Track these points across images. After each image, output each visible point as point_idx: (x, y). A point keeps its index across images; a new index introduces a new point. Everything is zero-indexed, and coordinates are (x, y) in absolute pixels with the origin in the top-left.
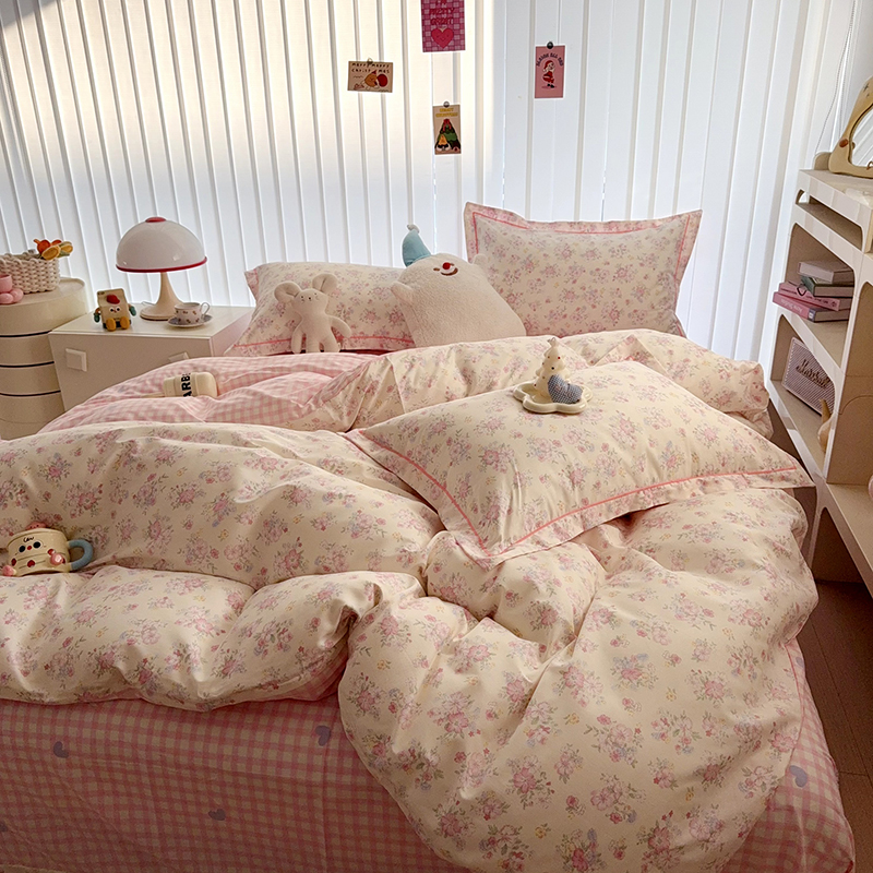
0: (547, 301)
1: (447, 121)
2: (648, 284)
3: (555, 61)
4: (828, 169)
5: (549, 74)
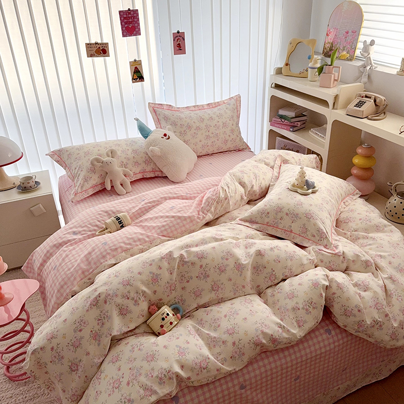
0: (200, 141)
1: (136, 68)
3: (181, 38)
4: (282, 73)
5: (179, 44)
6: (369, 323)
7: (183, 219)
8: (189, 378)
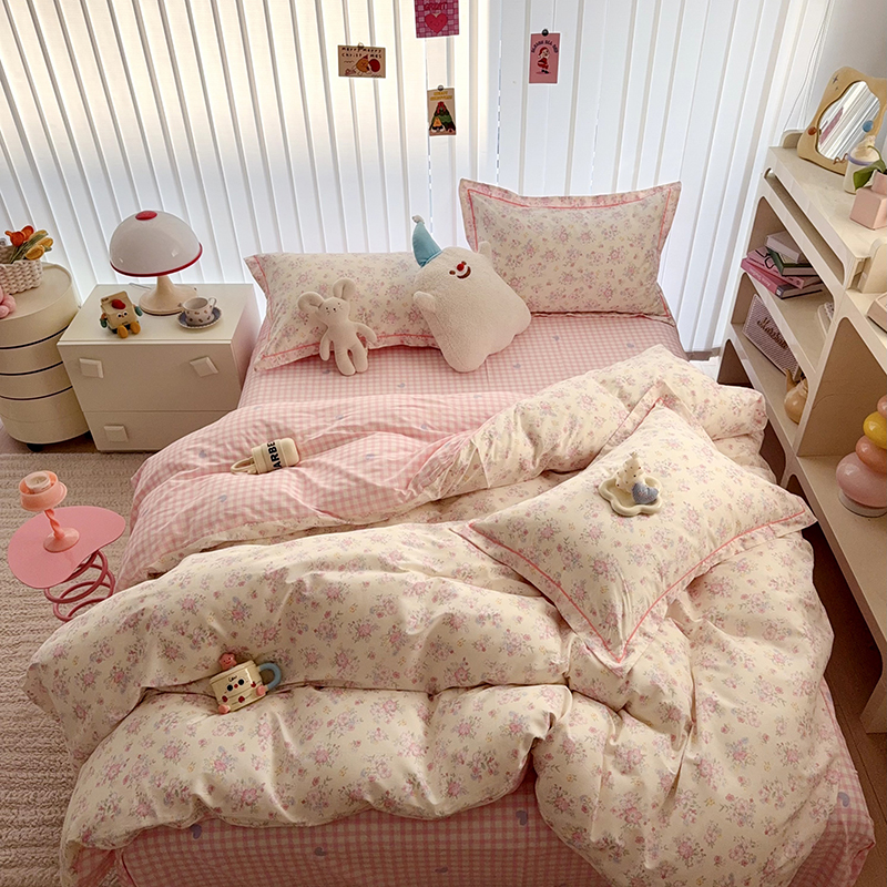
0: (548, 284)
1: (441, 104)
2: (637, 263)
3: (550, 47)
4: (796, 149)
5: (544, 60)
6: (593, 839)
7: (371, 489)
8: (218, 810)
